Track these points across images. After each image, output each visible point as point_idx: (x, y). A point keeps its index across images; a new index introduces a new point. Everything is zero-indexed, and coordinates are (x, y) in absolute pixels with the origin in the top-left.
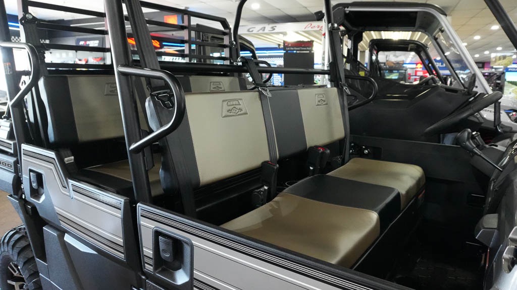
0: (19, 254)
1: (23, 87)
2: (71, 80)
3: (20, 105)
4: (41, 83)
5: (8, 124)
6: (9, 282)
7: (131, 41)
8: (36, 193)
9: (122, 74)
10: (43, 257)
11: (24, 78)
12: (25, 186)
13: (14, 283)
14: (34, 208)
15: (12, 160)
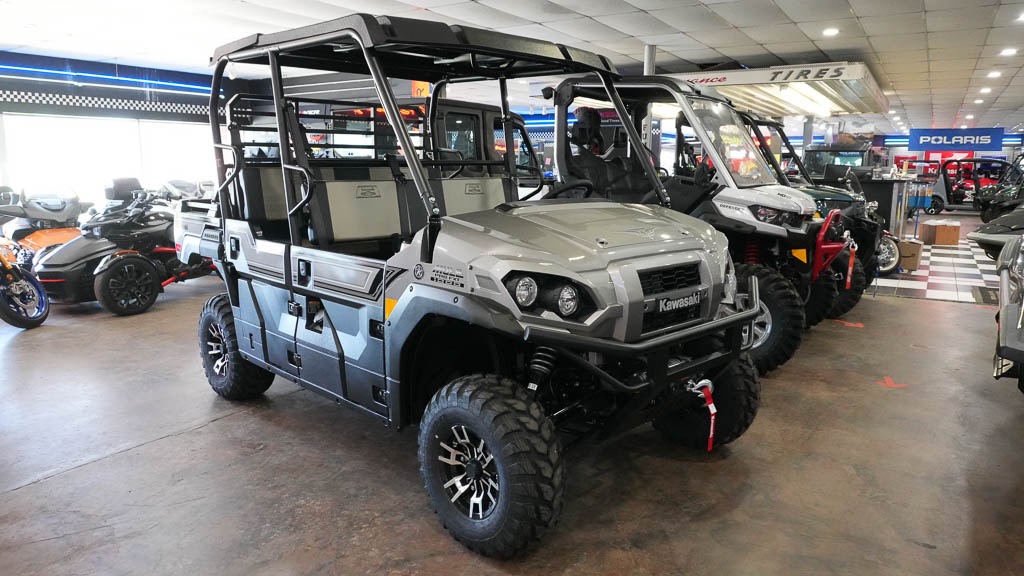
0: (219, 311)
1: (228, 178)
2: (262, 171)
3: (225, 191)
4: (241, 174)
5: (216, 206)
6: (209, 343)
7: (292, 149)
8: (234, 255)
9: (285, 169)
10: (237, 304)
11: (229, 170)
12: (228, 252)
13: (212, 344)
14: (233, 268)
15: (217, 234)
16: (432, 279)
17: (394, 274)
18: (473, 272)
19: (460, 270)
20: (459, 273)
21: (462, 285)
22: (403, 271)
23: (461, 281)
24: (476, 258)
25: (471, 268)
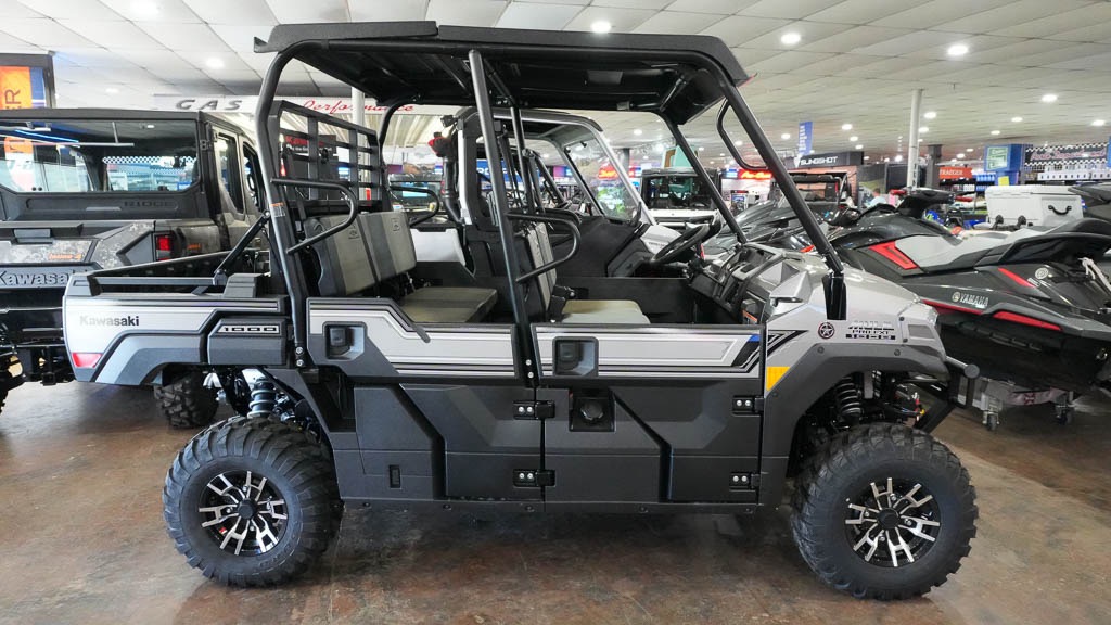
15: (274, 324)
16: (849, 336)
17: (783, 337)
18: (905, 324)
19: (889, 323)
20: (889, 326)
21: (893, 338)
22: (798, 333)
23: (891, 333)
24: (906, 309)
25: (902, 319)
